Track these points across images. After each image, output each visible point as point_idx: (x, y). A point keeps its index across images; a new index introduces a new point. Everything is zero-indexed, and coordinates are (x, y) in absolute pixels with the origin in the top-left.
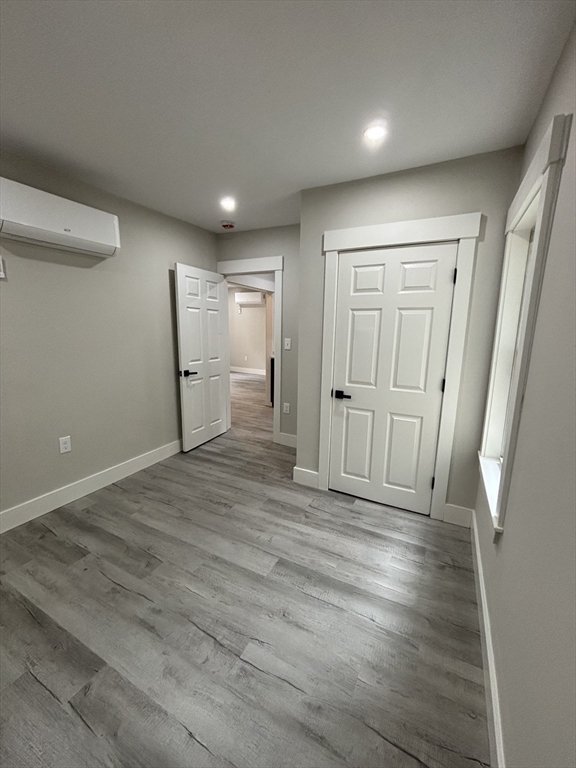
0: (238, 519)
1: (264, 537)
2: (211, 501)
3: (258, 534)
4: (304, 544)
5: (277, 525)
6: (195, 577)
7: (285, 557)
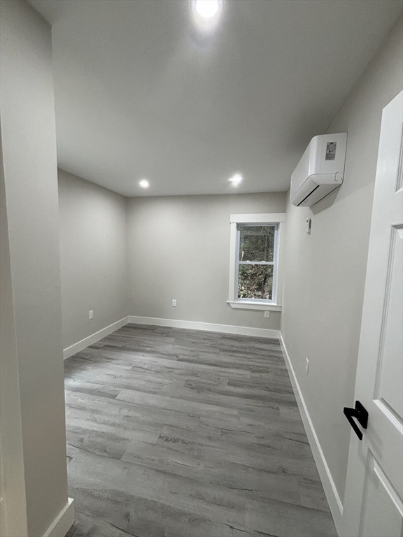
0: (150, 424)
1: (125, 412)
2: (184, 442)
3: (130, 414)
4: (94, 411)
5: (113, 425)
6: (161, 384)
7: (111, 400)
